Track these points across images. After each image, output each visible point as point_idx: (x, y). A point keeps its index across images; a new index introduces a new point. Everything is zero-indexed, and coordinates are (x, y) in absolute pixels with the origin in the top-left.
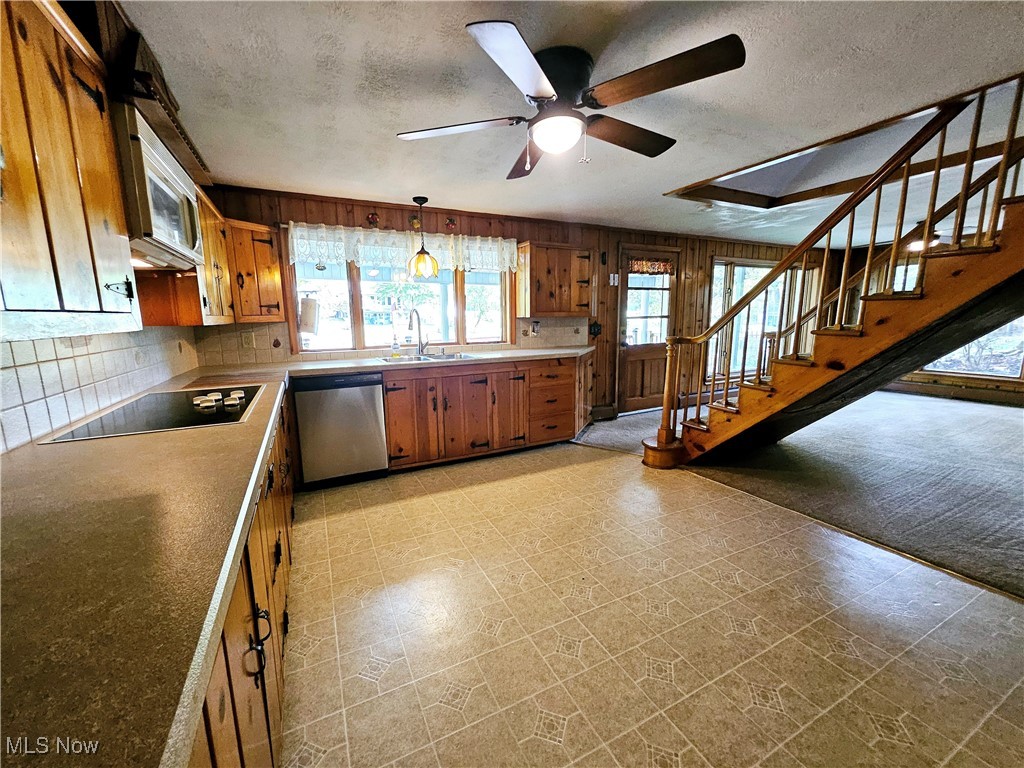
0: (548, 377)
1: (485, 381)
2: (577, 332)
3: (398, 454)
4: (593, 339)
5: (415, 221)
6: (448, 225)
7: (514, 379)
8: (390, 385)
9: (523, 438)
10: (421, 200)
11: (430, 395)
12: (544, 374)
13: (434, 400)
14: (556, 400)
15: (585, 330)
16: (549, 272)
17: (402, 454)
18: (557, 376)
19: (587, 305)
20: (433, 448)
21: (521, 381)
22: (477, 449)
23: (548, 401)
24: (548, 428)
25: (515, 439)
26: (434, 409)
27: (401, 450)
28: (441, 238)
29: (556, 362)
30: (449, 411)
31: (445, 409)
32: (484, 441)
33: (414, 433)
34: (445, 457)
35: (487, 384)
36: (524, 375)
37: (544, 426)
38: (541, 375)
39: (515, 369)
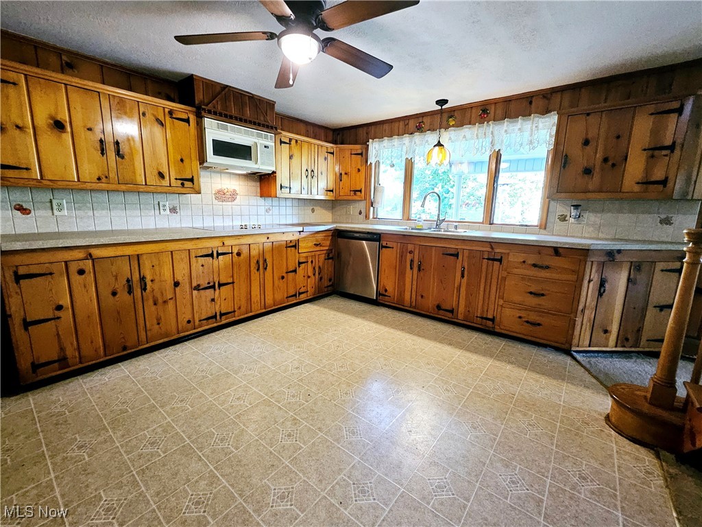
0: (535, 265)
1: (457, 255)
2: (667, 222)
3: (384, 293)
5: (450, 119)
6: (481, 115)
7: (488, 259)
8: (384, 244)
9: (493, 320)
10: (442, 102)
11: (409, 257)
12: (530, 262)
13: (412, 261)
14: (543, 295)
15: (687, 220)
16: (586, 142)
17: (386, 294)
18: (547, 267)
19: (664, 182)
20: (407, 296)
21: (497, 263)
22: (441, 312)
23: (531, 293)
24: (527, 322)
25: (482, 318)
26: (411, 268)
27: (386, 291)
28: (467, 129)
29: (551, 252)
30: (422, 273)
31: (419, 270)
32: (450, 308)
33: (395, 281)
34: (415, 307)
35: (458, 258)
36: (502, 257)
37: (520, 317)
38: (524, 262)
39: (490, 250)
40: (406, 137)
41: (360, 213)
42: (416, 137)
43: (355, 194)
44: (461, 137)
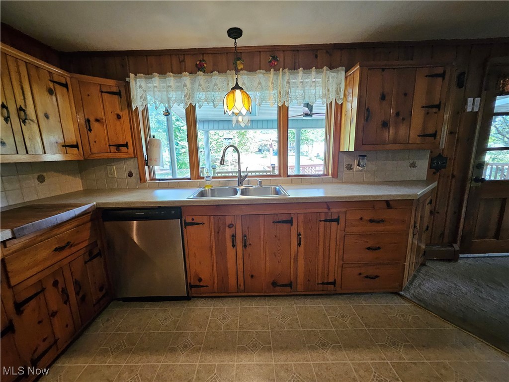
0: (371, 221)
1: (290, 222)
2: (413, 165)
3: (198, 283)
4: (434, 173)
5: (238, 62)
6: (270, 62)
7: (326, 221)
8: (189, 220)
9: (334, 283)
10: (235, 33)
11: (228, 232)
12: (366, 218)
13: (233, 237)
14: (379, 248)
15: (423, 164)
16: (383, 97)
17: (202, 284)
18: (383, 221)
19: (434, 135)
20: (232, 281)
21: (334, 224)
22: (278, 288)
23: (369, 248)
24: (367, 277)
25: (323, 283)
26: (234, 246)
27: (200, 280)
28: (261, 75)
29: (385, 205)
30: (248, 249)
31: (245, 246)
32: (285, 282)
33: (213, 266)
34: (244, 291)
35: (292, 225)
36: (339, 217)
37: (360, 274)
38: (361, 218)
39: (326, 210)
40: (186, 76)
41: (130, 175)
42: (200, 77)
43: (118, 150)
44: (256, 84)
